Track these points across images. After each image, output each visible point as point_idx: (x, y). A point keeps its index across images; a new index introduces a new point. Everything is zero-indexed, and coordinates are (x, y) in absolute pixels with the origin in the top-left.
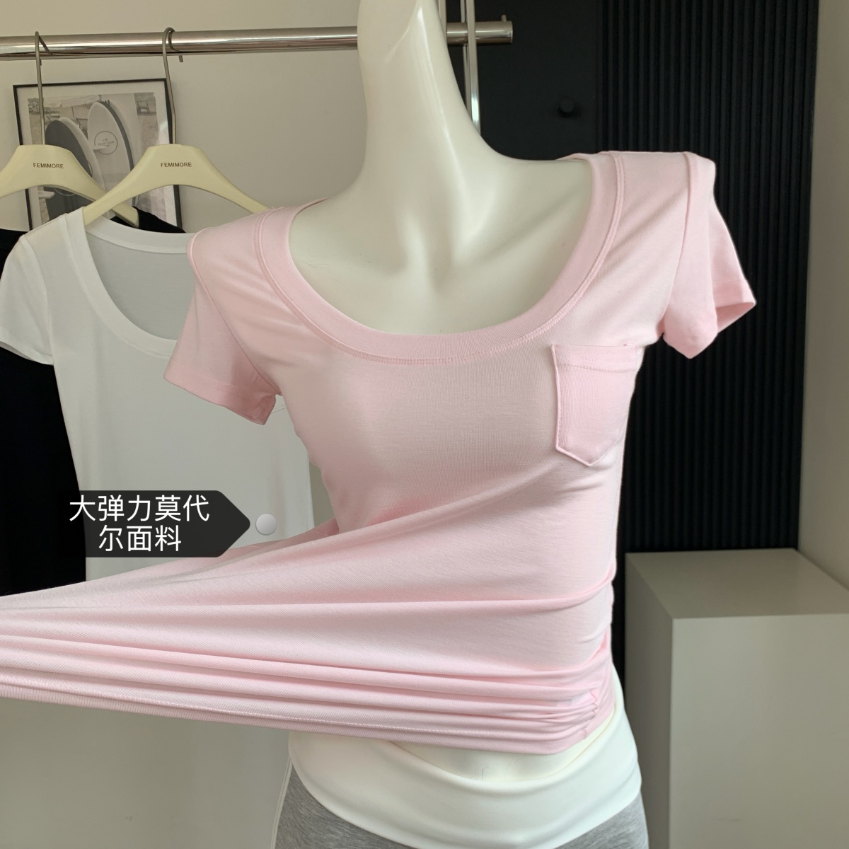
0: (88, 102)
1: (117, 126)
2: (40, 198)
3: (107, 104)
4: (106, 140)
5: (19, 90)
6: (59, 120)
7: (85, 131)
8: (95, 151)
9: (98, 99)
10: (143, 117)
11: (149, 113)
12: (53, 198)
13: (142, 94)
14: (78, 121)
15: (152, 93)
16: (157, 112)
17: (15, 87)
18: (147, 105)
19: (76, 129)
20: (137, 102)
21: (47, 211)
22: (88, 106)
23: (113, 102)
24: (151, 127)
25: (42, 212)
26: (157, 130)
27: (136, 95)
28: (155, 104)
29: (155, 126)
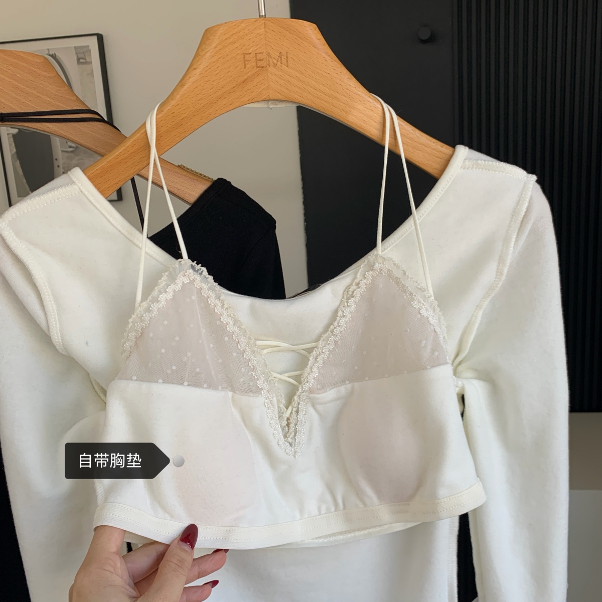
1: (62, 73)
2: (8, 134)
3: (54, 57)
9: (47, 52)
10: (81, 66)
11: (86, 63)
12: (18, 133)
13: (80, 47)
15: (88, 46)
16: (93, 61)
18: (85, 56)
20: (77, 54)
23: (60, 55)
24: (88, 74)
25: (10, 145)
26: (93, 76)
27: (76, 48)
28: (90, 55)
29: (92, 74)
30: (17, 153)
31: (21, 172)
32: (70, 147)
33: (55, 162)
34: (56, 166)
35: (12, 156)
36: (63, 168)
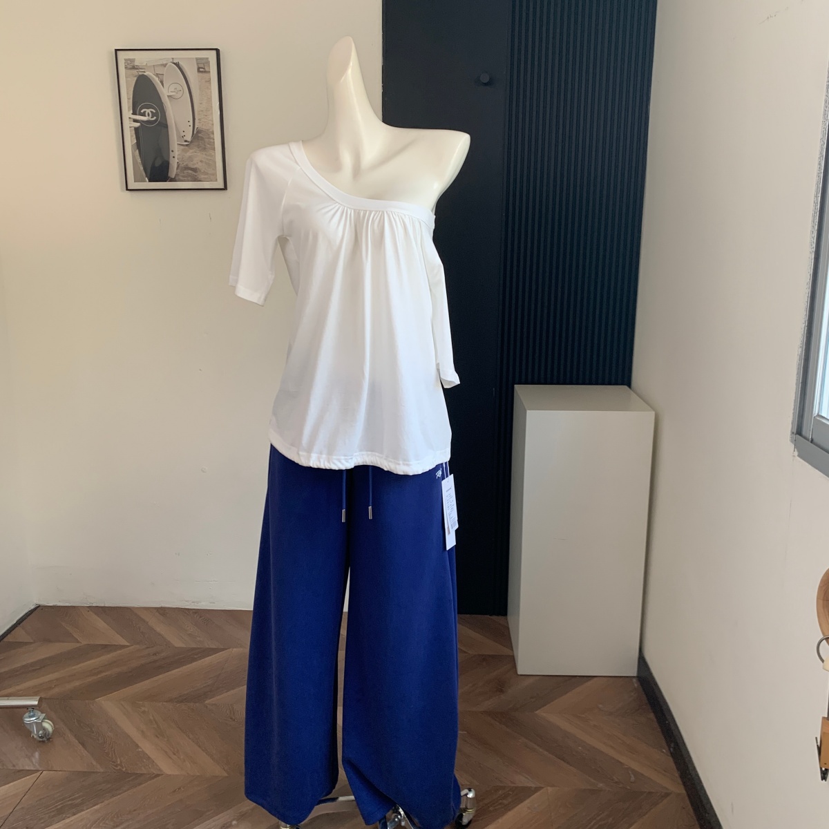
0: (165, 62)
1: (184, 80)
2: (130, 127)
3: (177, 65)
4: (176, 89)
5: (118, 52)
6: (145, 74)
7: (162, 82)
8: (168, 96)
9: (171, 60)
10: (200, 74)
11: (205, 72)
12: (139, 127)
13: (201, 59)
14: (157, 75)
15: (207, 58)
16: (211, 71)
17: (116, 50)
18: (204, 66)
19: (156, 80)
20: (198, 64)
21: (134, 136)
22: (165, 65)
23: (181, 63)
24: (206, 81)
25: (132, 136)
26: (210, 83)
27: (197, 59)
28: (209, 66)
29: (209, 81)
30: (137, 143)
31: (139, 161)
32: (186, 141)
33: (171, 153)
34: (171, 157)
35: (132, 145)
36: (178, 159)
